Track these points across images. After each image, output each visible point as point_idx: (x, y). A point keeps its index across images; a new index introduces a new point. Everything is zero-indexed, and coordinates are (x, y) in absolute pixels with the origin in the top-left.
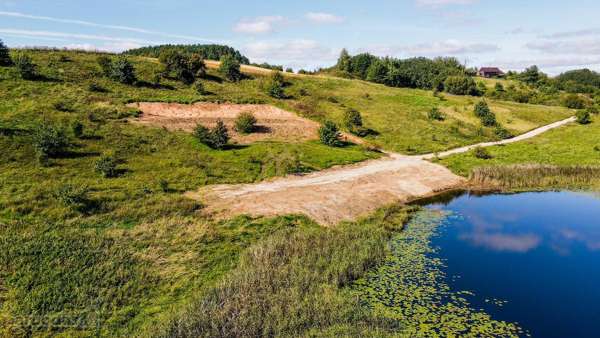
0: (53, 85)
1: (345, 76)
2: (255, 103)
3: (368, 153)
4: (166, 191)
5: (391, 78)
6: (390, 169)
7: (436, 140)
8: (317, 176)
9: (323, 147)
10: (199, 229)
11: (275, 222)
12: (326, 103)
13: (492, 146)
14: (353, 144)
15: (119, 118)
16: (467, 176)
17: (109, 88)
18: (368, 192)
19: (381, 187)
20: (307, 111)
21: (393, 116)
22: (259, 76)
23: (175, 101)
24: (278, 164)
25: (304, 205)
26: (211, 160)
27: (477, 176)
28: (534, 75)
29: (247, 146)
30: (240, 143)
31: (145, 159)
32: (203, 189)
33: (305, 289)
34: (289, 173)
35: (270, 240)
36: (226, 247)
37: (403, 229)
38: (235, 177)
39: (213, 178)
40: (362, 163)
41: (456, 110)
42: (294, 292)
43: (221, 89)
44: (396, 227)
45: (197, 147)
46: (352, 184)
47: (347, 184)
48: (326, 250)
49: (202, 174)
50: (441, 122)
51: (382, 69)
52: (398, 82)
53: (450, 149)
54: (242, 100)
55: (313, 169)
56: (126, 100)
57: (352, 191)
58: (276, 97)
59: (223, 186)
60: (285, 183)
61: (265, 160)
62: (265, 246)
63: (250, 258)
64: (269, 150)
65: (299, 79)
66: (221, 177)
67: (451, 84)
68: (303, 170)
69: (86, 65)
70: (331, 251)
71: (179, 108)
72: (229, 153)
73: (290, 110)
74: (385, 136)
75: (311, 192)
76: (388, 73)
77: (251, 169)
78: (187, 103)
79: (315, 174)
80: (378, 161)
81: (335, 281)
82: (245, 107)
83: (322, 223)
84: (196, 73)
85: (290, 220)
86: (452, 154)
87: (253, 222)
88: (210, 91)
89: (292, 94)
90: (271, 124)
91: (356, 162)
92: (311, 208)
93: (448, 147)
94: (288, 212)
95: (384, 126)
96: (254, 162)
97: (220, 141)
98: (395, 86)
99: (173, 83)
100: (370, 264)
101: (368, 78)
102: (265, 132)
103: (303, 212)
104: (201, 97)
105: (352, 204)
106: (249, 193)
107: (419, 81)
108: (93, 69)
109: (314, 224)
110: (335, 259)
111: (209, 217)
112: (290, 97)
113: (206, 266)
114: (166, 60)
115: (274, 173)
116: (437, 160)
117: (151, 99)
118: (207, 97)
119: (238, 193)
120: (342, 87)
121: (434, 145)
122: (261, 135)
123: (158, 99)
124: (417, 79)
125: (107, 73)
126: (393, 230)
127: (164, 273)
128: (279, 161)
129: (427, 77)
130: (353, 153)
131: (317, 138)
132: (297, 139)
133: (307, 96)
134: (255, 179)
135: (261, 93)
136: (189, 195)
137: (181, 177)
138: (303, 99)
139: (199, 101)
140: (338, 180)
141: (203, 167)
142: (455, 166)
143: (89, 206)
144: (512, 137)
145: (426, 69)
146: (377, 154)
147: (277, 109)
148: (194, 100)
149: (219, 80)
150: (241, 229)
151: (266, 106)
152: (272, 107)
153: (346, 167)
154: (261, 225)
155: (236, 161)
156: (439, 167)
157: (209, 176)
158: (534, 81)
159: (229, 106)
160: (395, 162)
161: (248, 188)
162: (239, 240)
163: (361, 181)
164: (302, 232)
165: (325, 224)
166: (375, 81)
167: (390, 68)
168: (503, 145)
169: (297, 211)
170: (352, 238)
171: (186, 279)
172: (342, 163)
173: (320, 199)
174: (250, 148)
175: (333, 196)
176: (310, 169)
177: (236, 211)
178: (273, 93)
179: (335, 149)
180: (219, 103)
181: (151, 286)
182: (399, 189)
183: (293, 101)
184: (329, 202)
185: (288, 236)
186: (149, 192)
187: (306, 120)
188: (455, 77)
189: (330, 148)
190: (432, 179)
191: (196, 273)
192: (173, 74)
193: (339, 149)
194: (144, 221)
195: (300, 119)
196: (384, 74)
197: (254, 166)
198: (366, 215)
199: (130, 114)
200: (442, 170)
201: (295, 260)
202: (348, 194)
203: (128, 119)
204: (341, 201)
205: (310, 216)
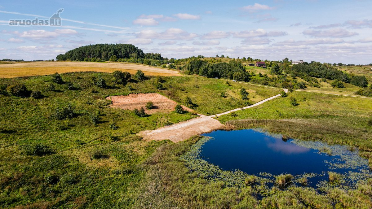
0: (80, 92)
1: (189, 74)
2: (151, 93)
3: (192, 116)
4: (131, 133)
5: (210, 74)
6: (199, 122)
7: (219, 108)
8: (174, 126)
9: (176, 114)
10: (144, 144)
11: (162, 142)
12: (179, 91)
13: (240, 111)
14: (188, 112)
15: (107, 105)
16: (224, 124)
17: (98, 91)
18: (189, 132)
19: (194, 129)
20: (172, 96)
21: (206, 96)
22: (152, 77)
23: (122, 95)
24: (162, 123)
25: (170, 137)
26: (141, 122)
27: (227, 124)
28: (277, 68)
29: (151, 115)
30: (149, 114)
31: (121, 123)
32: (141, 132)
33: (169, 156)
34: (165, 125)
35: (161, 146)
36: (151, 148)
37: (196, 143)
38: (149, 128)
39: (143, 129)
40: (190, 120)
41: (233, 92)
42: (166, 156)
43: (138, 87)
44: (194, 143)
45: (135, 117)
46: (184, 129)
47: (183, 129)
48: (174, 148)
49: (139, 127)
50: (225, 98)
51: (205, 70)
52: (213, 75)
53: (224, 112)
54: (146, 92)
55: (173, 124)
56: (105, 96)
57: (184, 131)
58: (159, 89)
59: (146, 131)
60: (164, 129)
61: (157, 121)
62: (160, 148)
63: (157, 151)
64: (158, 116)
65: (169, 78)
66: (145, 128)
67: (236, 76)
68: (169, 124)
69: (87, 80)
70: (175, 149)
71: (124, 97)
72: (145, 118)
73: (165, 96)
74: (201, 107)
75: (172, 132)
76: (208, 71)
77: (153, 125)
78: (126, 95)
79: (173, 125)
80: (195, 119)
81: (175, 155)
82: (147, 95)
83: (174, 142)
84: (127, 80)
85: (166, 141)
86: (223, 115)
87: (156, 142)
88: (133, 88)
89: (166, 87)
90: (158, 104)
91: (187, 120)
92: (171, 137)
93: (223, 111)
94: (165, 139)
95: (201, 102)
96: (154, 122)
97: (143, 114)
98: (211, 77)
99: (119, 85)
100: (184, 152)
101: (200, 74)
102: (156, 108)
103: (169, 139)
104: (131, 92)
105: (183, 136)
106: (154, 133)
107: (222, 74)
108: (89, 81)
109: (172, 142)
110: (176, 150)
111: (145, 141)
112: (165, 89)
113: (147, 152)
114: (115, 75)
115: (160, 126)
116: (216, 118)
117: (113, 95)
118: (133, 91)
119: (151, 133)
120: (187, 81)
121: (218, 111)
122: (155, 110)
123: (116, 94)
124: (221, 73)
125: (96, 84)
126: (193, 143)
127: (140, 153)
128: (162, 121)
129: (226, 72)
130: (187, 115)
131: (175, 110)
132: (168, 111)
133: (172, 88)
134: (155, 128)
135: (153, 87)
136: (137, 134)
137: (134, 129)
138: (170, 89)
139: (130, 93)
140: (180, 127)
141: (139, 125)
142: (222, 120)
143: (116, 139)
144: (251, 105)
145: (226, 68)
146: (196, 116)
147: (160, 95)
148: (129, 93)
149: (136, 82)
150: (154, 144)
151: (156, 94)
152: (158, 94)
153: (184, 122)
154: (158, 143)
155: (148, 122)
156: (216, 120)
157: (142, 128)
158: (277, 71)
159: (141, 95)
160: (202, 119)
161: (153, 131)
162: (153, 147)
163: (188, 127)
164: (168, 144)
165: (175, 142)
166: (202, 75)
167: (209, 69)
168: (244, 110)
169: (167, 139)
170: (181, 146)
171: (144, 155)
172: (183, 121)
173: (174, 135)
174: (152, 116)
175: (178, 133)
176: (172, 124)
177: (151, 139)
178: (158, 87)
179: (181, 115)
180: (138, 94)
181: (138, 156)
182: (200, 130)
183: (166, 91)
184: (177, 135)
185: (165, 145)
186: (127, 134)
187: (171, 101)
188: (238, 73)
189: (179, 114)
190: (212, 126)
191: (146, 154)
192: (119, 81)
193: (182, 115)
194: (130, 142)
195: (169, 100)
196: (207, 72)
197: (154, 124)
198: (186, 139)
199: (109, 103)
200: (217, 122)
201: (167, 151)
202: (183, 132)
203: (109, 105)
204: (180, 135)
205: (171, 140)
